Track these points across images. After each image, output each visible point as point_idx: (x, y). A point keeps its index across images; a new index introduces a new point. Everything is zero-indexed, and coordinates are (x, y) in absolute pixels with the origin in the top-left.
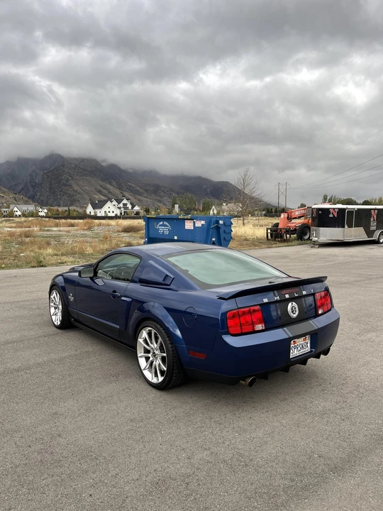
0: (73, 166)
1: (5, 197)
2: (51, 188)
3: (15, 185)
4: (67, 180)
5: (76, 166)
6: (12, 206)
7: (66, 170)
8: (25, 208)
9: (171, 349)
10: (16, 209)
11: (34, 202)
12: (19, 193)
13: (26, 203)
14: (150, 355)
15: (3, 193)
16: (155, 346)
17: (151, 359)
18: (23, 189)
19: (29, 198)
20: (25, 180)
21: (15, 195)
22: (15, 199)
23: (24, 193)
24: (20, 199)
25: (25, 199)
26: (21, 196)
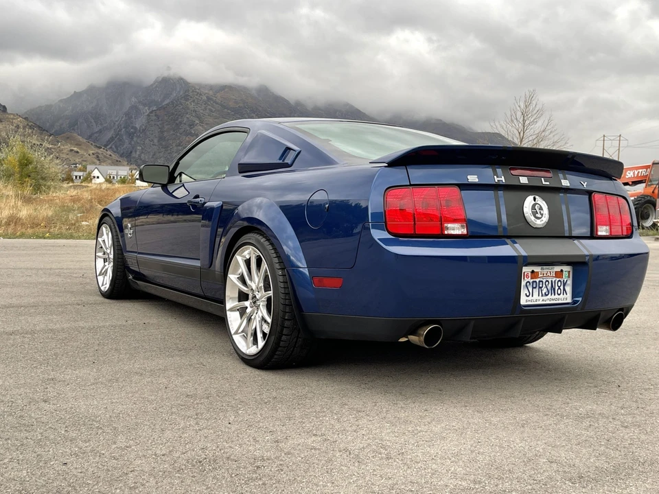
0: (204, 98)
1: (81, 152)
2: (161, 139)
3: (100, 131)
4: (192, 125)
5: (209, 99)
6: (89, 168)
7: (192, 106)
8: (112, 171)
9: (281, 279)
10: (96, 173)
11: (129, 163)
12: (106, 146)
13: (116, 163)
14: (247, 304)
15: (78, 145)
16: (256, 282)
17: (249, 310)
18: (112, 139)
19: (122, 156)
20: (117, 123)
21: (97, 150)
22: (98, 157)
23: (113, 147)
24: (105, 157)
25: (115, 157)
26: (109, 153)
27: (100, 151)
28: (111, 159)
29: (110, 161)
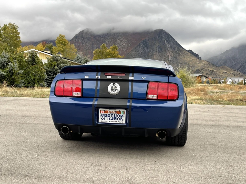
1: (228, 73)
3: (236, 65)
6: (228, 79)
8: (237, 79)
10: (230, 80)
12: (238, 70)
15: (227, 70)
18: (240, 67)
20: (242, 61)
21: (234, 72)
22: (234, 74)
23: (241, 70)
24: (237, 74)
25: (241, 74)
26: (239, 72)
27: (235, 72)
28: (239, 75)
29: (239, 76)
